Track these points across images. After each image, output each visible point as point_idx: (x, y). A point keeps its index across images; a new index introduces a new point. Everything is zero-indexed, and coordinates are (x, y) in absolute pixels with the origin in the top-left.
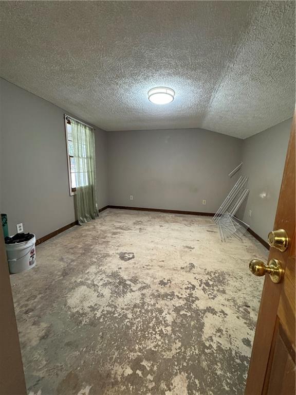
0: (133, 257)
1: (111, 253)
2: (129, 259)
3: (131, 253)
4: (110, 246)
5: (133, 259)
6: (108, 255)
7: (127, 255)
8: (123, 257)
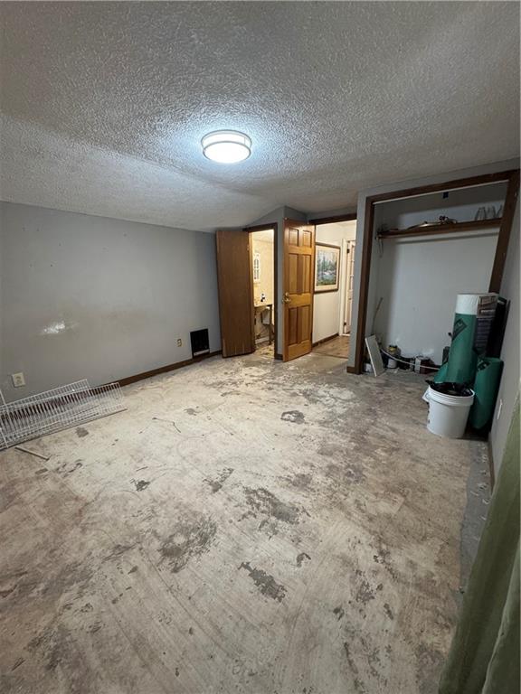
0: (284, 414)
1: (316, 427)
2: (290, 413)
3: (285, 420)
4: (317, 440)
5: (287, 411)
6: (322, 423)
7: (293, 418)
8: (299, 417)
